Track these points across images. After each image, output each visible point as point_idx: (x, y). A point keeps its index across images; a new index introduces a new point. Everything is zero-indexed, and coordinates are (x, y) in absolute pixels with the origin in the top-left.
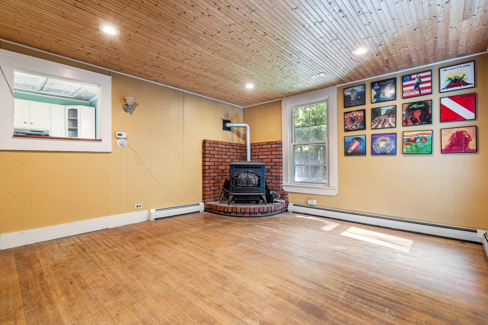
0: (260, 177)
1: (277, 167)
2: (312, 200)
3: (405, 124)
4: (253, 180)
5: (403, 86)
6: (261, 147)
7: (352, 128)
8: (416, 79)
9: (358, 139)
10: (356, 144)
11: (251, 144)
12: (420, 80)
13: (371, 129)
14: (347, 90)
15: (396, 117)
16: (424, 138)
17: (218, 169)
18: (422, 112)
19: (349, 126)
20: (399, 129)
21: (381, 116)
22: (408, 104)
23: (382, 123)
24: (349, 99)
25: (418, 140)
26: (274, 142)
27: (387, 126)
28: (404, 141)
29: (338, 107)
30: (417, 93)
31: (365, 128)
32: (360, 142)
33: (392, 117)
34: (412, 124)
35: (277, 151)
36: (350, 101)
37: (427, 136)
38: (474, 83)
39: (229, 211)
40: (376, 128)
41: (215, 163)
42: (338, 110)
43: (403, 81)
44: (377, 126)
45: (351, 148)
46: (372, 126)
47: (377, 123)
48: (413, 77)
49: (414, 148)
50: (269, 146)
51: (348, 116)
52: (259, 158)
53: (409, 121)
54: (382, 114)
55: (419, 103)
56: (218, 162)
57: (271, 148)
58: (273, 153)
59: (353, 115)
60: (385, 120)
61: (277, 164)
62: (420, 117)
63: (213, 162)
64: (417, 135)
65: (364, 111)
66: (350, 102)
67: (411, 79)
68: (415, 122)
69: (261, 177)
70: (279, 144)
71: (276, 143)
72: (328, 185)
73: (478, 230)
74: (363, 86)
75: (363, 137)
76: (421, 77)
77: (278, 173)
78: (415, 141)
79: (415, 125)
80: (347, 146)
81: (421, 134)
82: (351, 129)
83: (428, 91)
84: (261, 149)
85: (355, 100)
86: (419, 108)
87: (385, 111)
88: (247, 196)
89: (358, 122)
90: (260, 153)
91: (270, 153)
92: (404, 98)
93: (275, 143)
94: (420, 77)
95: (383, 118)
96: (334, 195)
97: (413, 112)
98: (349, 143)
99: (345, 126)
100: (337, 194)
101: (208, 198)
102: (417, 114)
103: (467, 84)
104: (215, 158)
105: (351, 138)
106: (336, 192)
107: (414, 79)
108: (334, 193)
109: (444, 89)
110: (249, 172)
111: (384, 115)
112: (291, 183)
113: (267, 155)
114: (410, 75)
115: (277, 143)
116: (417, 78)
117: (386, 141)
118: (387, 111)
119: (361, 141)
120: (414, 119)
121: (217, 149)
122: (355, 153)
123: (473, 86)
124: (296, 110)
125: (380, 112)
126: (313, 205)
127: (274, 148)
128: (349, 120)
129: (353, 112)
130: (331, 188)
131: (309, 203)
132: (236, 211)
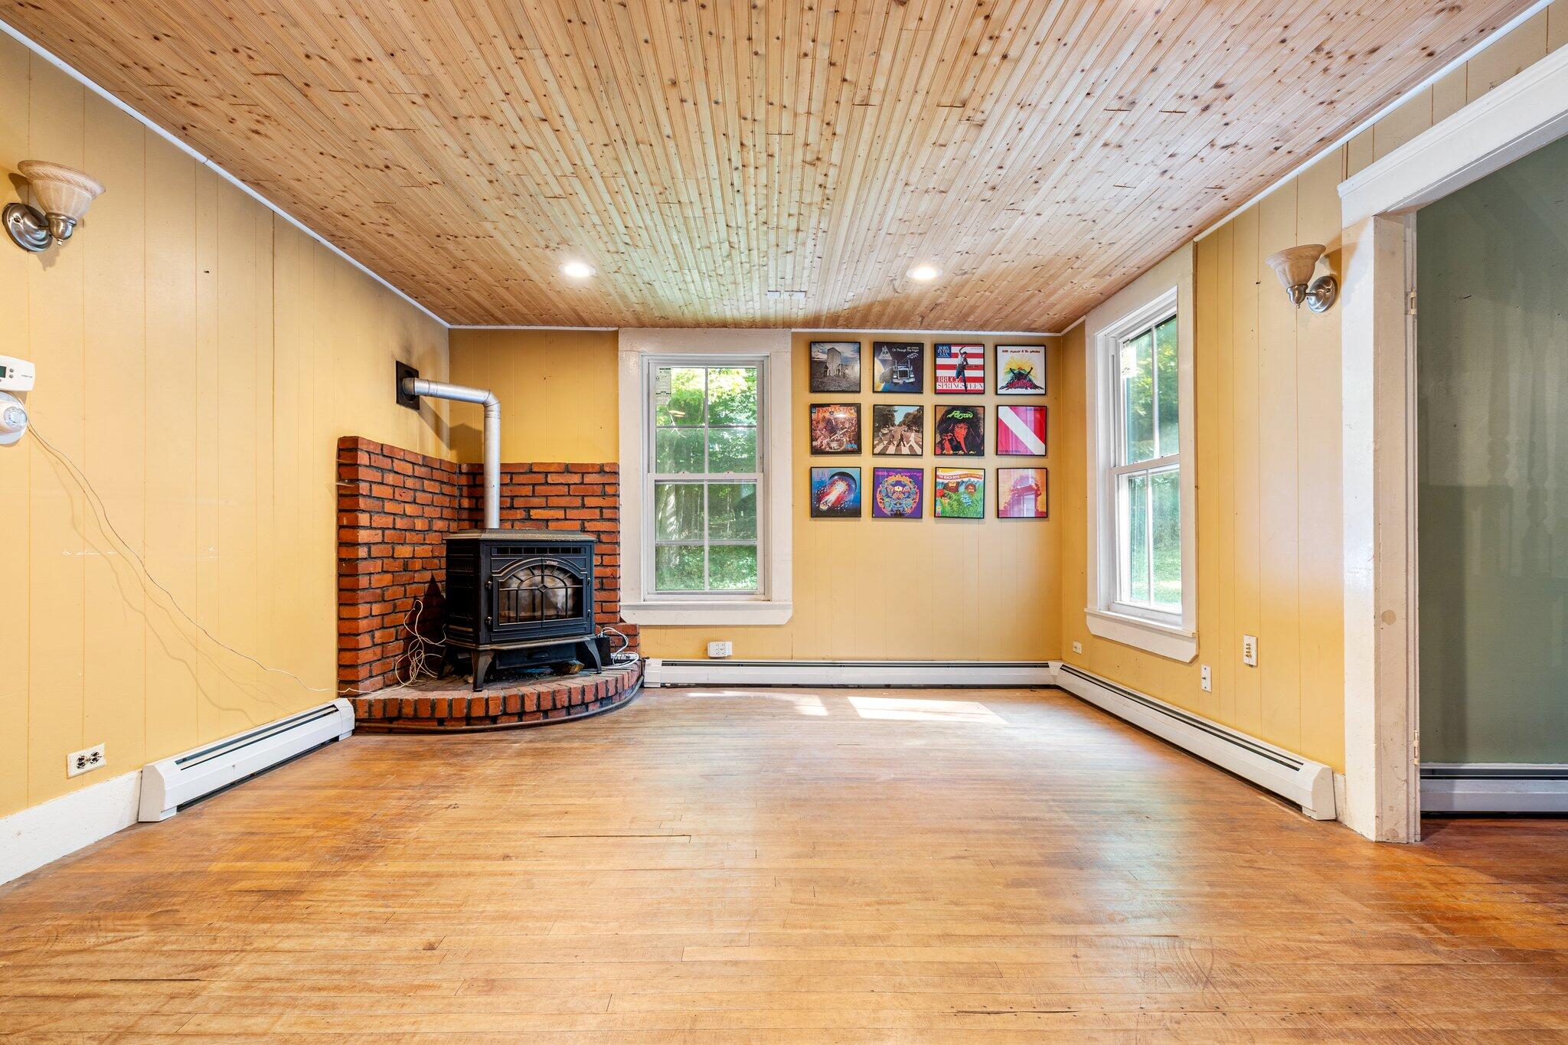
0: (580, 582)
1: (604, 548)
2: (720, 643)
3: (938, 451)
4: (555, 595)
5: (936, 367)
6: (541, 478)
7: (831, 448)
8: (960, 356)
9: (844, 476)
10: (840, 488)
11: (503, 465)
12: (965, 360)
13: (874, 454)
14: (817, 345)
15: (922, 432)
16: (971, 485)
17: (393, 557)
18: (968, 428)
19: (823, 441)
20: (928, 461)
21: (894, 425)
22: (946, 408)
23: (895, 443)
24: (823, 370)
25: (962, 489)
26: (593, 465)
27: (905, 450)
28: (938, 488)
29: (793, 388)
30: (961, 386)
31: (858, 451)
32: (849, 485)
33: (916, 431)
34: (951, 452)
35: (604, 495)
36: (825, 376)
37: (976, 480)
38: (1043, 387)
39: (491, 713)
40: (882, 454)
41: (386, 532)
42: (793, 395)
43: (936, 355)
44: (886, 448)
45: (827, 498)
46: (874, 447)
47: (885, 442)
48: (955, 350)
49: (955, 503)
50: (576, 479)
51: (821, 416)
52: (529, 518)
53: (947, 444)
54: (897, 422)
55: (964, 409)
56: (394, 528)
57: (582, 483)
58: (589, 502)
59: (831, 413)
60: (902, 436)
61: (604, 538)
62: (966, 439)
63: (381, 528)
64: (961, 476)
65: (858, 407)
66: (825, 380)
67: (951, 355)
68: (956, 448)
69: (584, 582)
70: (609, 473)
71: (601, 470)
72: (763, 597)
73: (1050, 663)
74: (857, 346)
75: (854, 473)
76: (967, 355)
77: (608, 569)
78: (956, 490)
79: (957, 454)
80: (817, 493)
81: (967, 476)
82: (828, 449)
83: (979, 386)
84: (537, 487)
85: (838, 376)
86: (964, 420)
87: (903, 416)
88: (536, 653)
89: (844, 434)
90: (535, 501)
91: (578, 502)
92: (937, 392)
93: (597, 469)
94: (965, 353)
95: (898, 431)
96: (783, 622)
97: (954, 427)
98: (822, 484)
99: (813, 439)
100: (791, 621)
101: (366, 679)
102: (961, 432)
103: (1036, 387)
104: (385, 513)
105: (828, 473)
106: (789, 614)
107: (956, 356)
108: (782, 617)
109: (1002, 388)
110: (547, 566)
111: (900, 425)
112: (648, 597)
113: (565, 508)
114: (950, 345)
115: (607, 469)
116: (962, 354)
117: (904, 486)
118: (907, 415)
119: (851, 481)
120: (955, 443)
121: (390, 478)
122: (838, 511)
123: (1043, 392)
124: (664, 374)
125: (893, 416)
126: (724, 658)
127: (595, 487)
128: (821, 425)
129: (832, 406)
130: (777, 603)
131: (712, 653)
132: (519, 706)
